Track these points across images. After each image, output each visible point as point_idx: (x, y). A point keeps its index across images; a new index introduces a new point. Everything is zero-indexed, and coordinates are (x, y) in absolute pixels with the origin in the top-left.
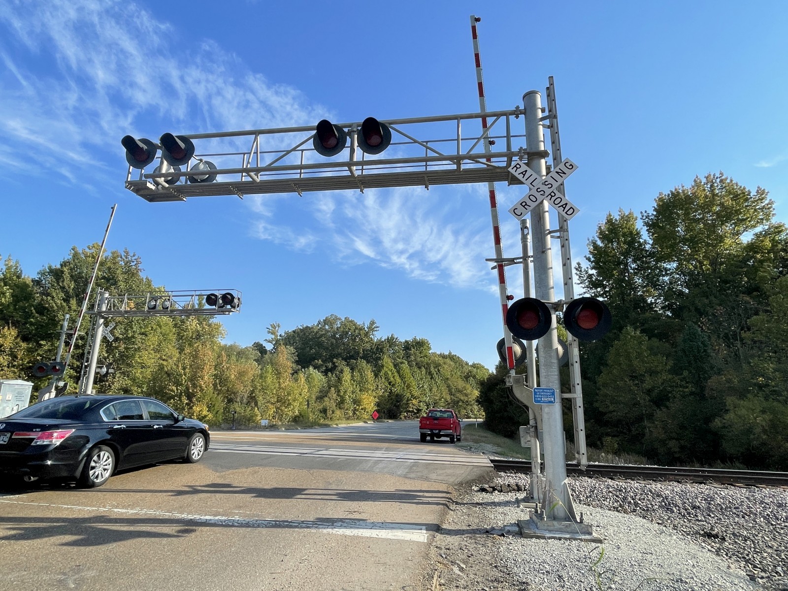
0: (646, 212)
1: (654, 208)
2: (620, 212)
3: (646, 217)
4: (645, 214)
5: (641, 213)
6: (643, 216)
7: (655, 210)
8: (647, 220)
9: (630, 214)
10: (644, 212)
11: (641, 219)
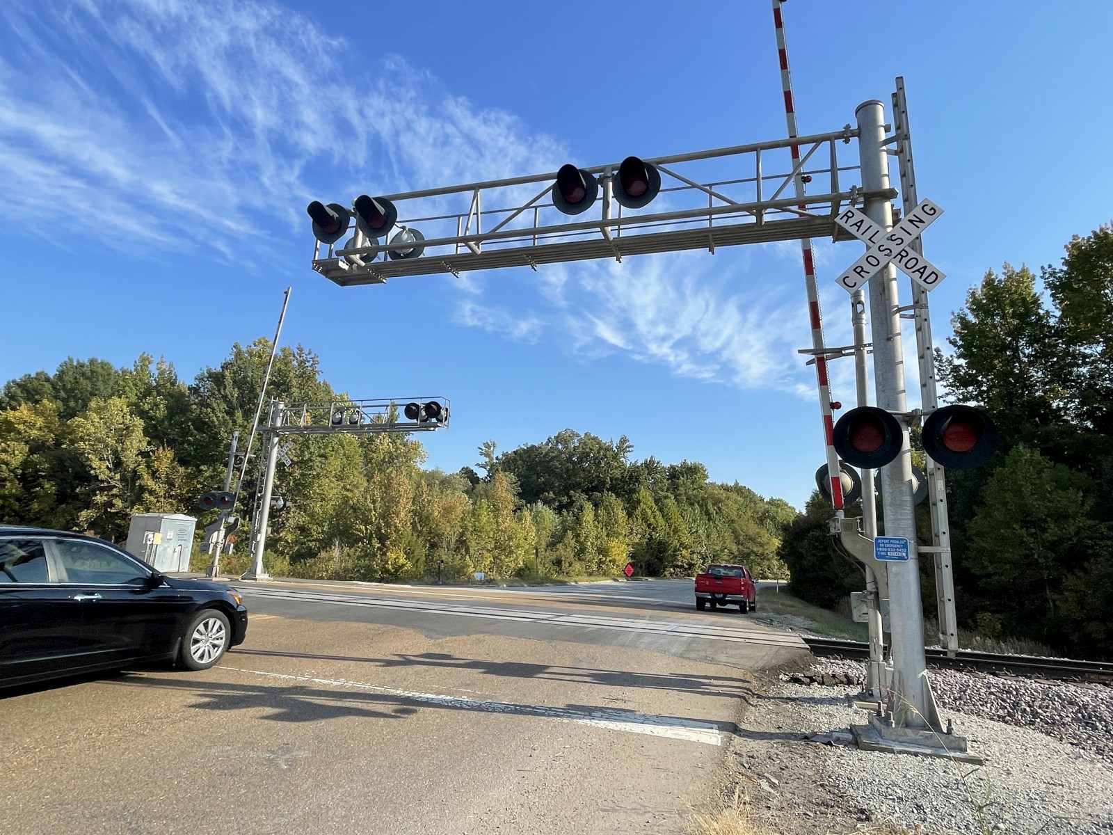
0: (1050, 266)
1: (1063, 260)
2: (1005, 268)
3: (1051, 275)
4: (1049, 270)
5: (1042, 268)
6: (1045, 273)
7: (1066, 263)
8: (1052, 279)
9: (1023, 271)
10: (1046, 267)
11: (1042, 277)
